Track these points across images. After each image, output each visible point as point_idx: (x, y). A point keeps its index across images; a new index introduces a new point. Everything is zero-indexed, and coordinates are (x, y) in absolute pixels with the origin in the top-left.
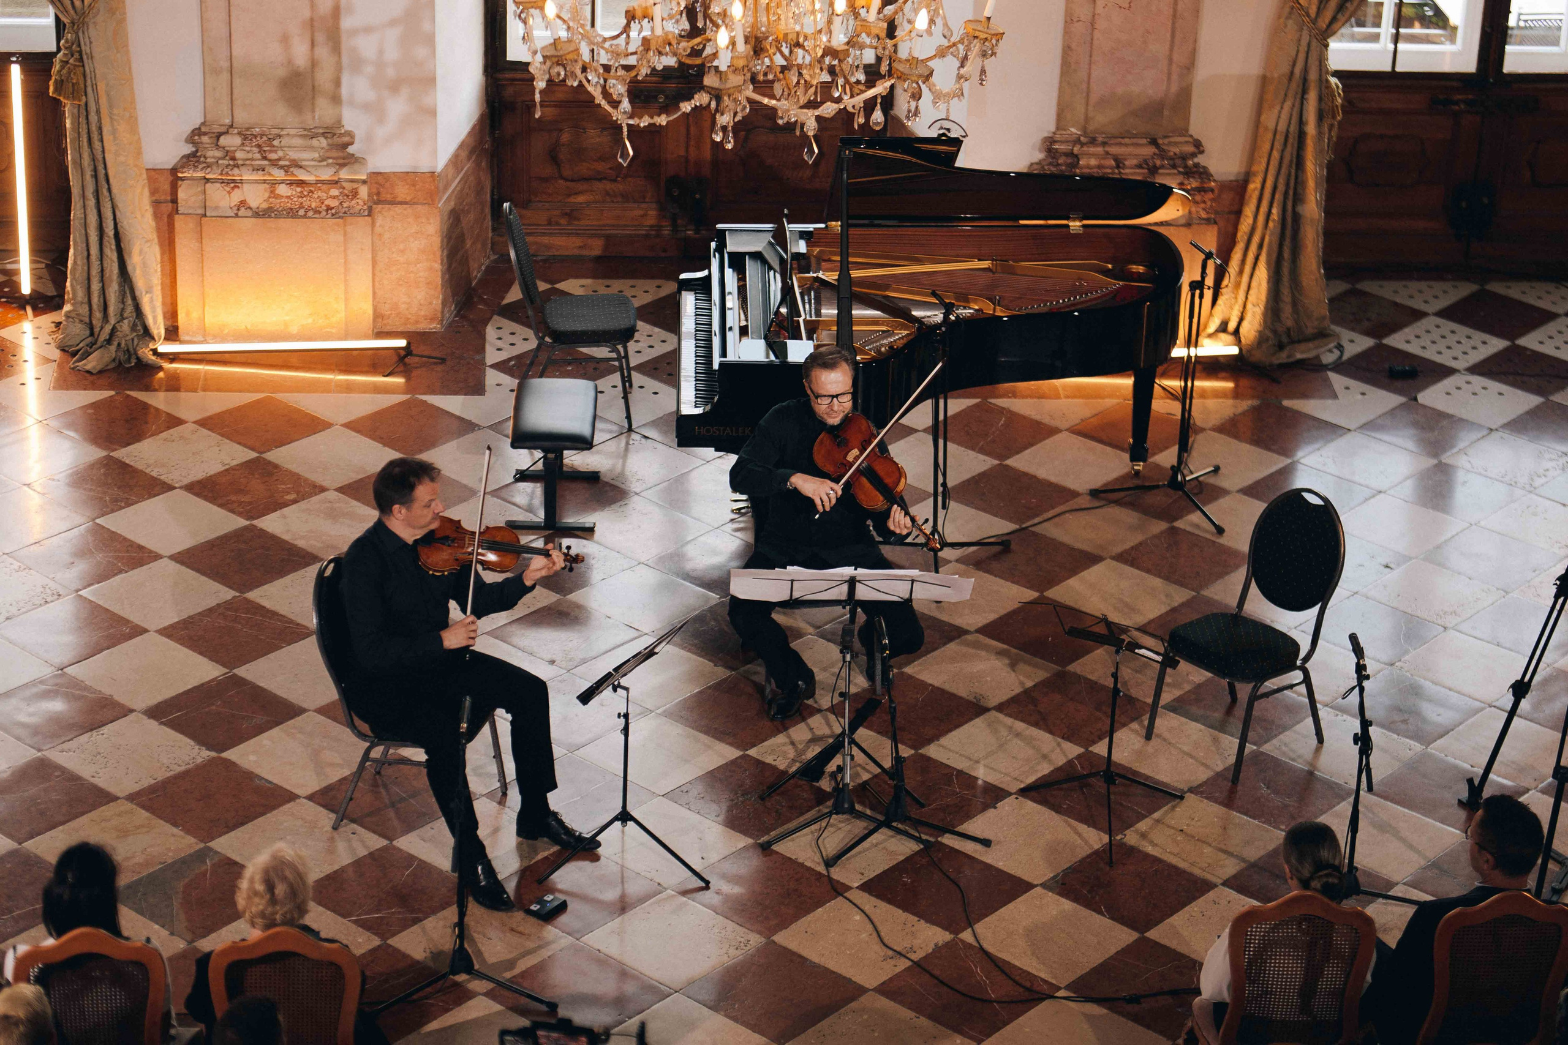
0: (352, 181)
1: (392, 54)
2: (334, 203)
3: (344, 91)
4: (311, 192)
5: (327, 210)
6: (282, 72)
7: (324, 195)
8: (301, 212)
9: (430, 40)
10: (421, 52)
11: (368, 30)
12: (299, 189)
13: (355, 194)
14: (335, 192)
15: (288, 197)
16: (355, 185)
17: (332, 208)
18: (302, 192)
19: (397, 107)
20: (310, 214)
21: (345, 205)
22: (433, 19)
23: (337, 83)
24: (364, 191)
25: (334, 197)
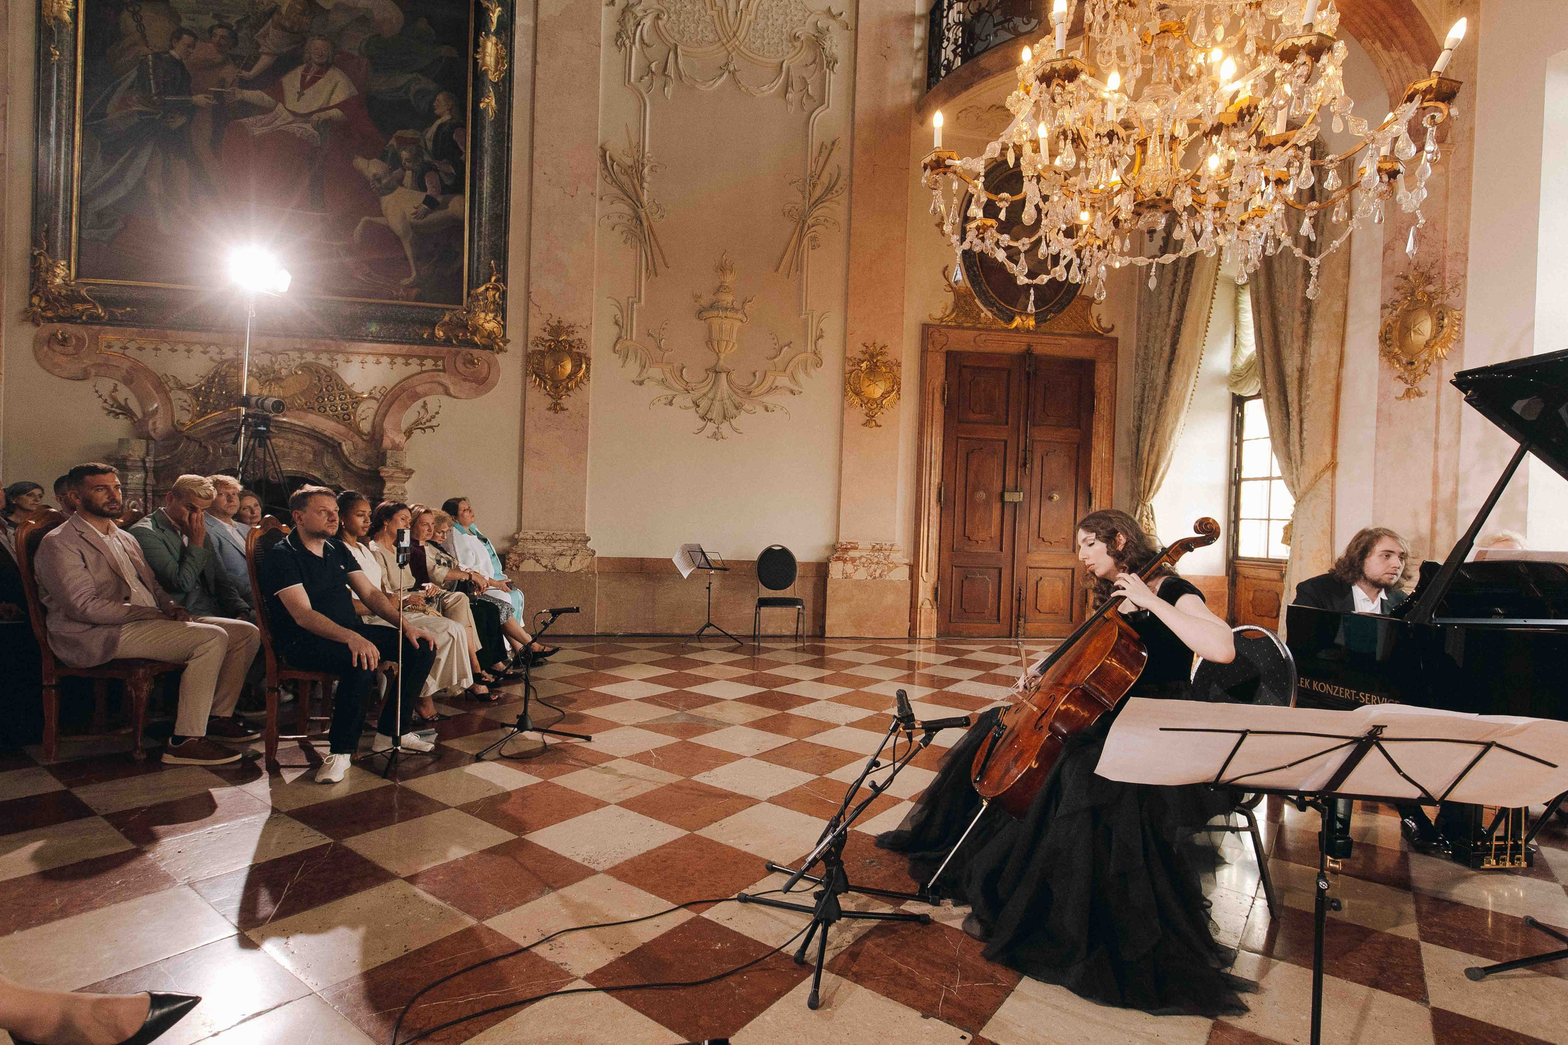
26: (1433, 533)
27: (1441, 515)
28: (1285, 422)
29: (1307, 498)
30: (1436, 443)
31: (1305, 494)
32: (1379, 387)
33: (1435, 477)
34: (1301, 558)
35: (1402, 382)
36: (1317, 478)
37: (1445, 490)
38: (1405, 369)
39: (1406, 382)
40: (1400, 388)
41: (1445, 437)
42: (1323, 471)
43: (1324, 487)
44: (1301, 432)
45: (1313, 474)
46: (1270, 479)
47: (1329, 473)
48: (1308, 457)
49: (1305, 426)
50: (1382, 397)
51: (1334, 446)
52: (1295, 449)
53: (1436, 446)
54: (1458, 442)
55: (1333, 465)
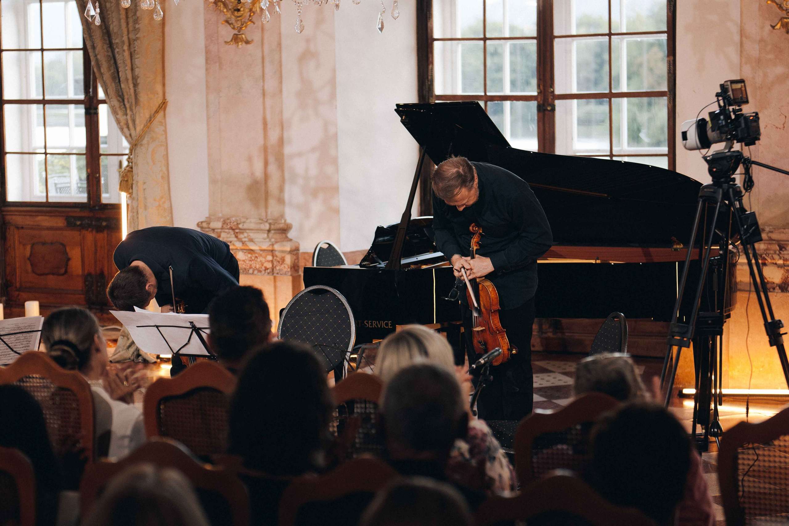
0: (283, 252)
1: (313, 171)
2: (269, 265)
3: (286, 196)
4: (256, 257)
5: (265, 270)
6: (248, 181)
7: (263, 260)
8: (251, 271)
9: (335, 161)
10: (330, 169)
11: (300, 155)
12: (249, 255)
13: (283, 260)
14: (270, 258)
15: (244, 261)
16: (283, 255)
17: (268, 269)
18: (251, 257)
19: (316, 207)
20: (256, 272)
21: (278, 268)
22: (337, 147)
23: (281, 189)
24: (288, 259)
25: (269, 261)
26: (266, 176)
27: (271, 159)
28: (110, 54)
29: (145, 142)
30: (263, 90)
31: (141, 137)
32: (206, 27)
33: (265, 124)
34: (146, 208)
35: (229, 28)
36: (151, 120)
37: (273, 136)
38: (233, 13)
39: (234, 28)
40: (227, 32)
41: (271, 84)
42: (157, 112)
43: (157, 128)
44: (132, 69)
45: (147, 116)
46: (44, 102)
47: (161, 114)
48: (143, 97)
49: (137, 62)
50: (210, 38)
51: (164, 85)
52: (127, 87)
53: (264, 94)
54: (281, 91)
55: (163, 105)
